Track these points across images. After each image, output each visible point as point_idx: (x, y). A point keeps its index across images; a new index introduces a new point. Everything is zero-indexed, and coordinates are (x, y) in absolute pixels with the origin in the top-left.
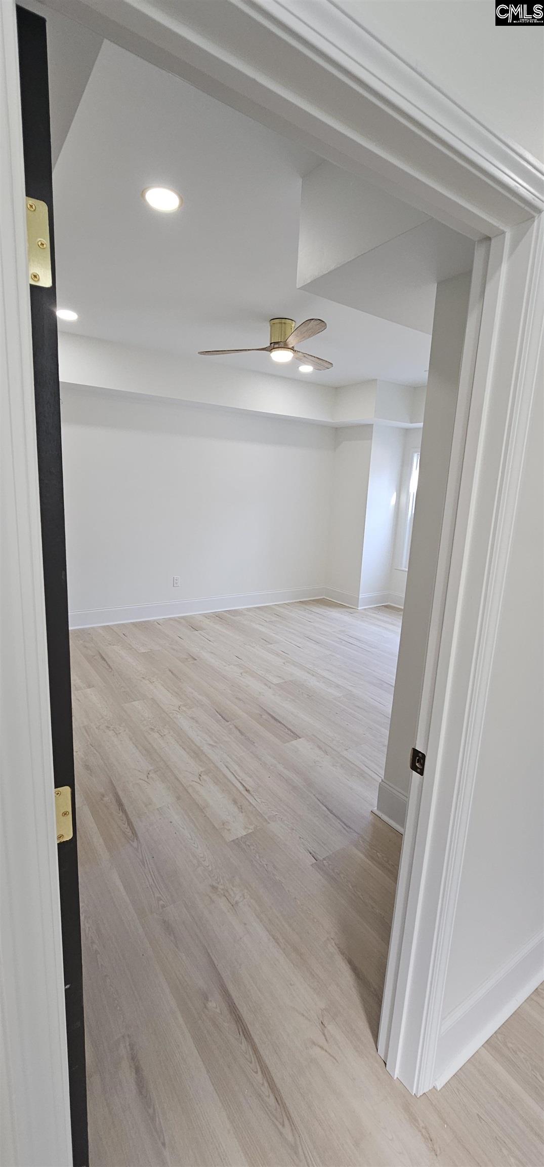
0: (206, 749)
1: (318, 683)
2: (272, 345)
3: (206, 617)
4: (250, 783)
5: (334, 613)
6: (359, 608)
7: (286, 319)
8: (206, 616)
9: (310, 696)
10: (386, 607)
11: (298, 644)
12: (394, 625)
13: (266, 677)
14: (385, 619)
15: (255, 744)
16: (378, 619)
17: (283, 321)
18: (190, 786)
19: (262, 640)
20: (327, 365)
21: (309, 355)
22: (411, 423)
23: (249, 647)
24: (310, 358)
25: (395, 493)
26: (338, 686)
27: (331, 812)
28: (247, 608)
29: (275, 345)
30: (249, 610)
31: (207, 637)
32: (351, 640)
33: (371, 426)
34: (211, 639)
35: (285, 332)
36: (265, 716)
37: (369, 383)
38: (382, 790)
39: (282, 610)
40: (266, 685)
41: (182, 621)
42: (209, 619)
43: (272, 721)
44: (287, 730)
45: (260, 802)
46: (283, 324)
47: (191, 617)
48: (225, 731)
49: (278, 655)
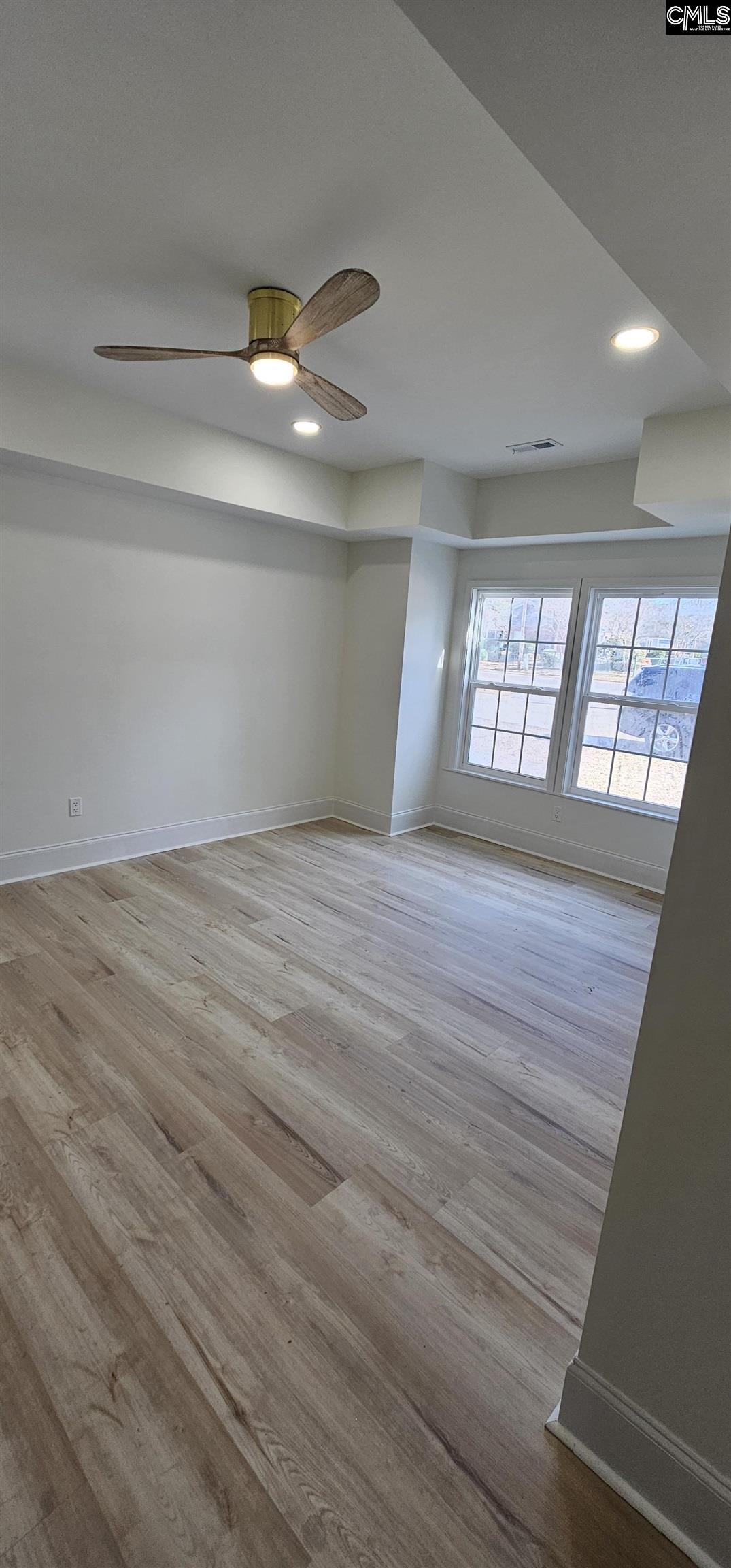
0: (131, 1259)
1: (352, 1010)
2: (255, 345)
3: (134, 868)
4: (244, 1381)
5: (354, 847)
6: (391, 835)
7: (283, 290)
8: (134, 864)
9: (344, 1048)
10: (432, 829)
11: (304, 918)
12: (450, 863)
13: (254, 1005)
14: (436, 853)
15: (248, 1220)
16: (425, 854)
17: (277, 294)
18: (87, 1431)
19: (239, 913)
20: (355, 409)
21: (324, 380)
22: (473, 538)
23: (215, 930)
24: (327, 388)
25: (444, 650)
26: (390, 1014)
27: (462, 1465)
28: (207, 844)
29: (259, 347)
30: (211, 846)
31: (136, 912)
32: (394, 902)
33: (408, 541)
34: (144, 917)
35: (281, 318)
36: (262, 1121)
37: (408, 466)
38: (572, 1382)
39: (267, 844)
40: (255, 1026)
41: (88, 878)
42: (138, 870)
43: (278, 1134)
44: (311, 1158)
45: (274, 1457)
46: (277, 301)
47: (107, 869)
48: (174, 1184)
49: (270, 945)
